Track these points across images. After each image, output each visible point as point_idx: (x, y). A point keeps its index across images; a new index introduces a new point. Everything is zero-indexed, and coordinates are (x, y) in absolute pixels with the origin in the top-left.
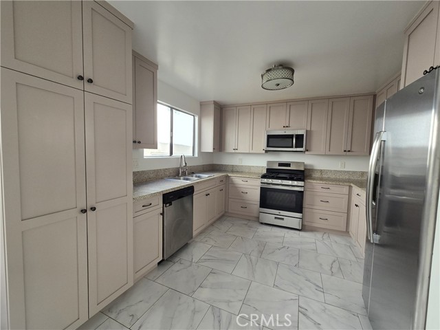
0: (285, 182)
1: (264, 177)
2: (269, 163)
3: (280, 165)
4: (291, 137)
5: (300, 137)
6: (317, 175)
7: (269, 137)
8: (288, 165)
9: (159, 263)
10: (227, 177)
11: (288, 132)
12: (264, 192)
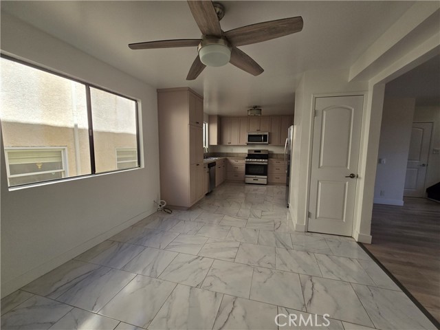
0: (258, 160)
1: (247, 158)
2: (249, 150)
3: (256, 151)
4: (261, 136)
5: (265, 136)
6: (275, 156)
7: (249, 136)
8: (259, 151)
9: (206, 195)
10: (227, 159)
11: (259, 134)
12: (247, 166)
